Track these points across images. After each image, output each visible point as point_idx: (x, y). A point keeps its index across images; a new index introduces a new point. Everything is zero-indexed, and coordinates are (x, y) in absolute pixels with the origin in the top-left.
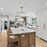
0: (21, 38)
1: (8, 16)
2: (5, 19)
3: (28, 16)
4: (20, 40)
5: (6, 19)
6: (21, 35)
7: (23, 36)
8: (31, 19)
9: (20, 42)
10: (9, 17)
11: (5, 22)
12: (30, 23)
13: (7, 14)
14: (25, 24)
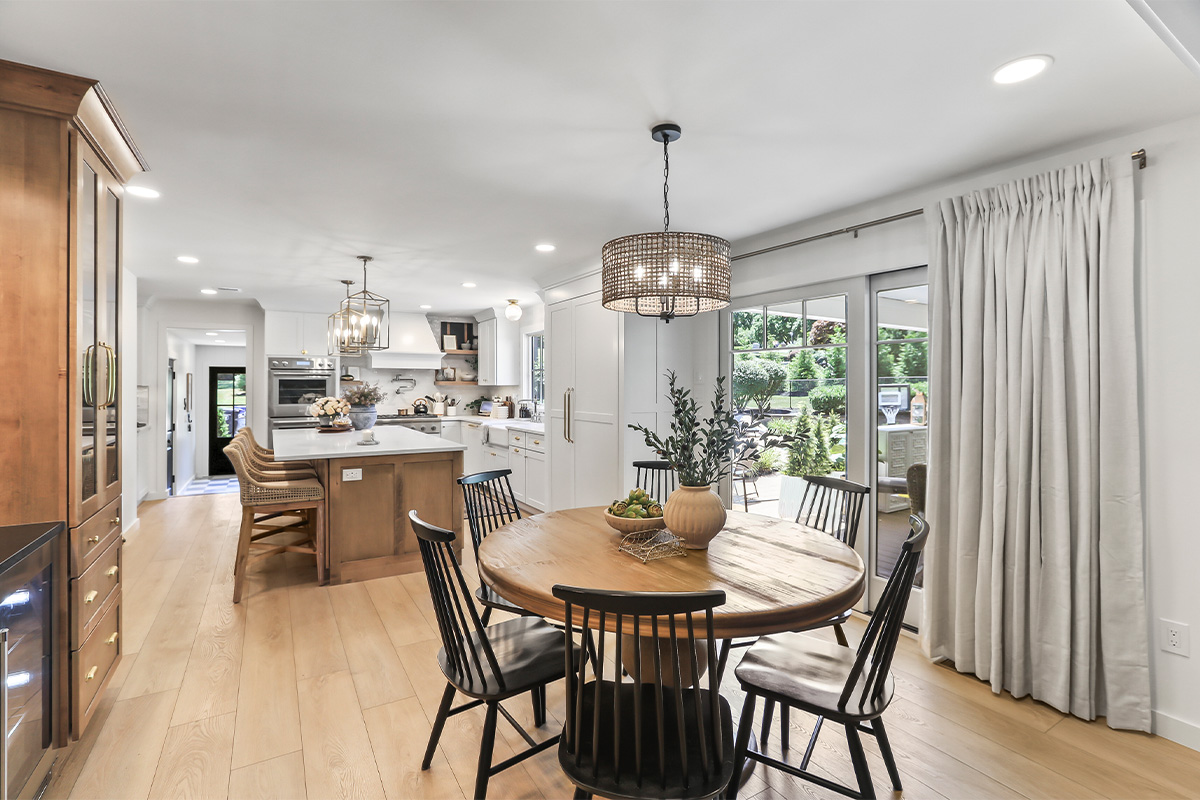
0: (334, 486)
1: (254, 311)
2: (213, 338)
3: (489, 314)
4: (327, 500)
5: (228, 342)
6: (335, 467)
7: (354, 475)
8: (526, 345)
9: (327, 513)
10: (268, 317)
11: (215, 373)
12: (516, 387)
13: (241, 293)
14: (465, 397)
